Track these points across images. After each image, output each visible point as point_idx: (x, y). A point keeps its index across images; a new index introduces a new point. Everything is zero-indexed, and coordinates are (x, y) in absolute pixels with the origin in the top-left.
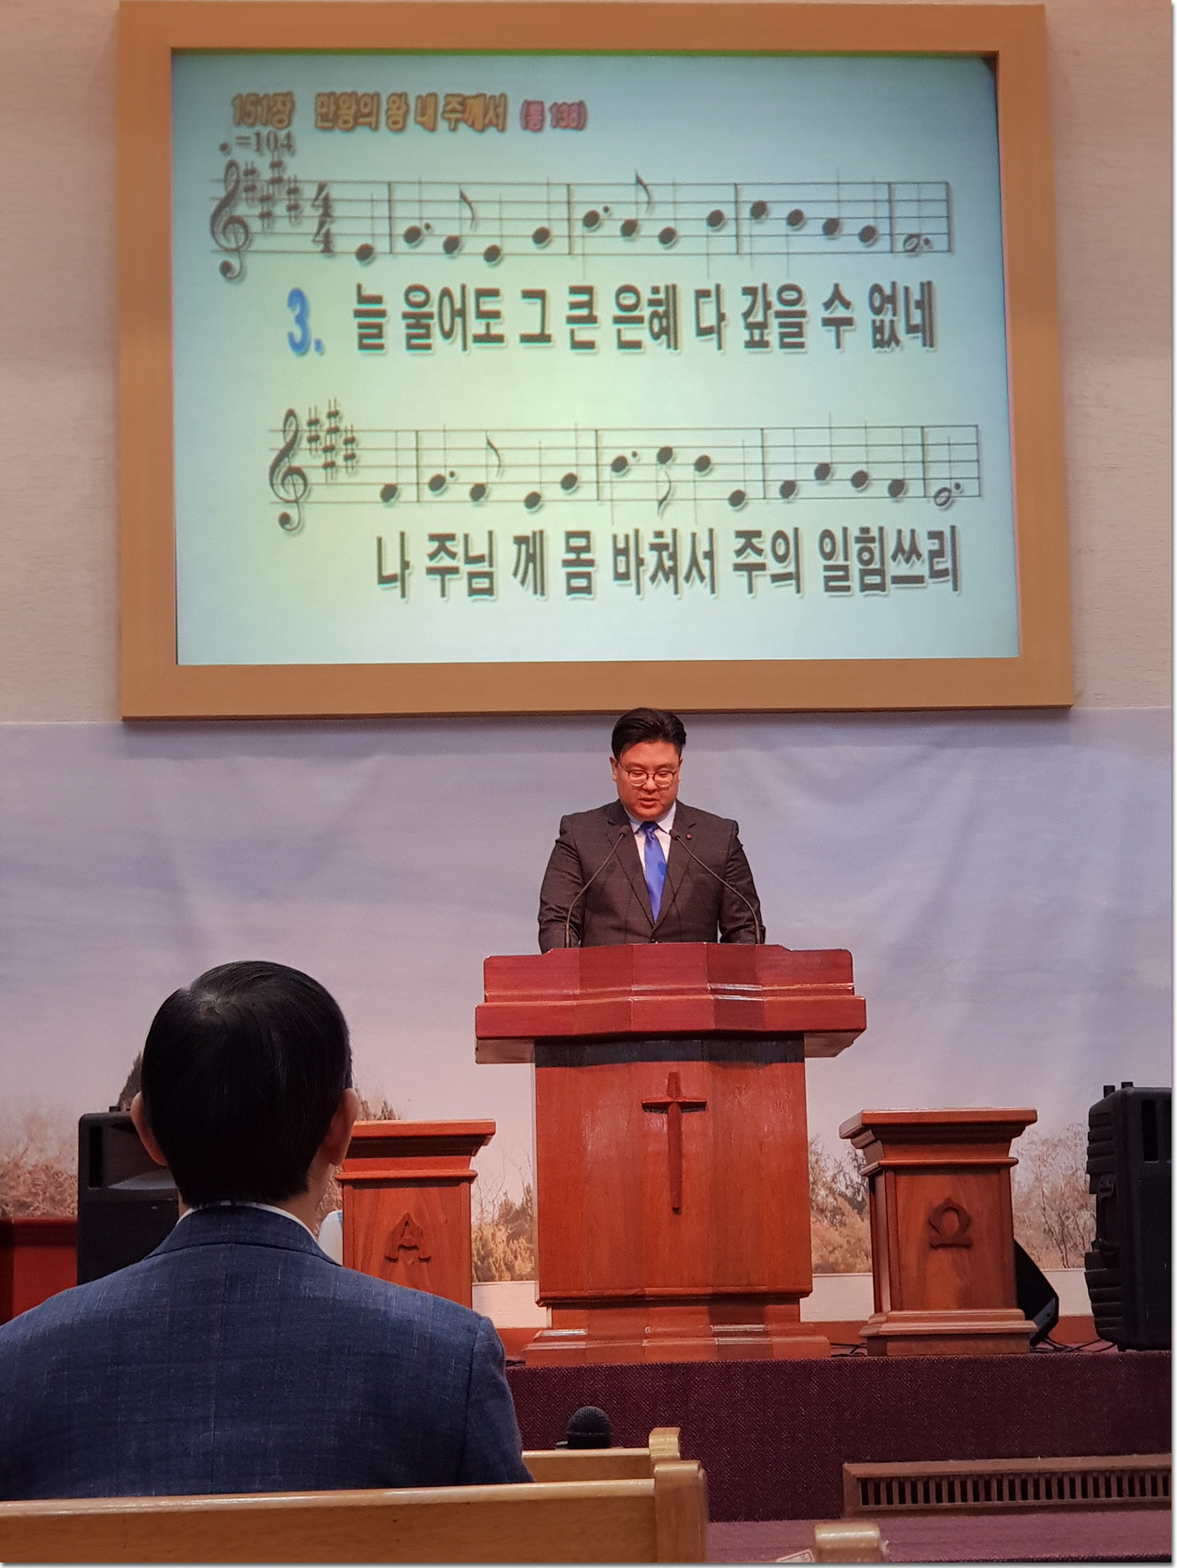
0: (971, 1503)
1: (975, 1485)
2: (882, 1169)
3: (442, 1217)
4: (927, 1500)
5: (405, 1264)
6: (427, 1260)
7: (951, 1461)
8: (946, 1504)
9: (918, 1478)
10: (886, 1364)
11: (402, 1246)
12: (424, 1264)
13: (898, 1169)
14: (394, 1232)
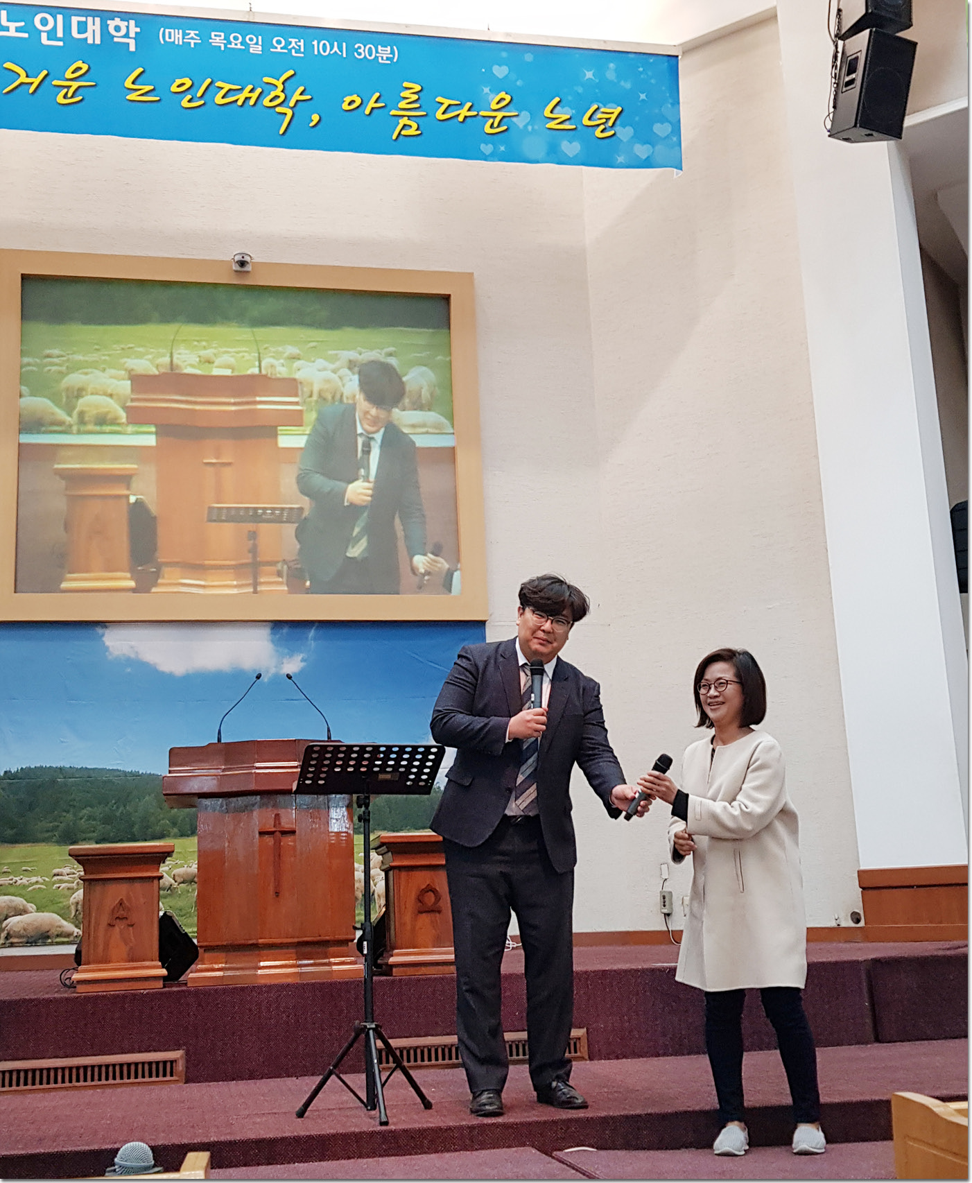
0: (440, 1061)
1: (443, 1051)
2: (392, 868)
3: (142, 900)
4: (416, 1060)
5: (120, 928)
6: (132, 925)
7: (429, 1037)
8: (426, 1063)
9: (411, 1048)
10: (393, 982)
11: (117, 918)
12: (131, 928)
13: (400, 868)
14: (113, 911)
